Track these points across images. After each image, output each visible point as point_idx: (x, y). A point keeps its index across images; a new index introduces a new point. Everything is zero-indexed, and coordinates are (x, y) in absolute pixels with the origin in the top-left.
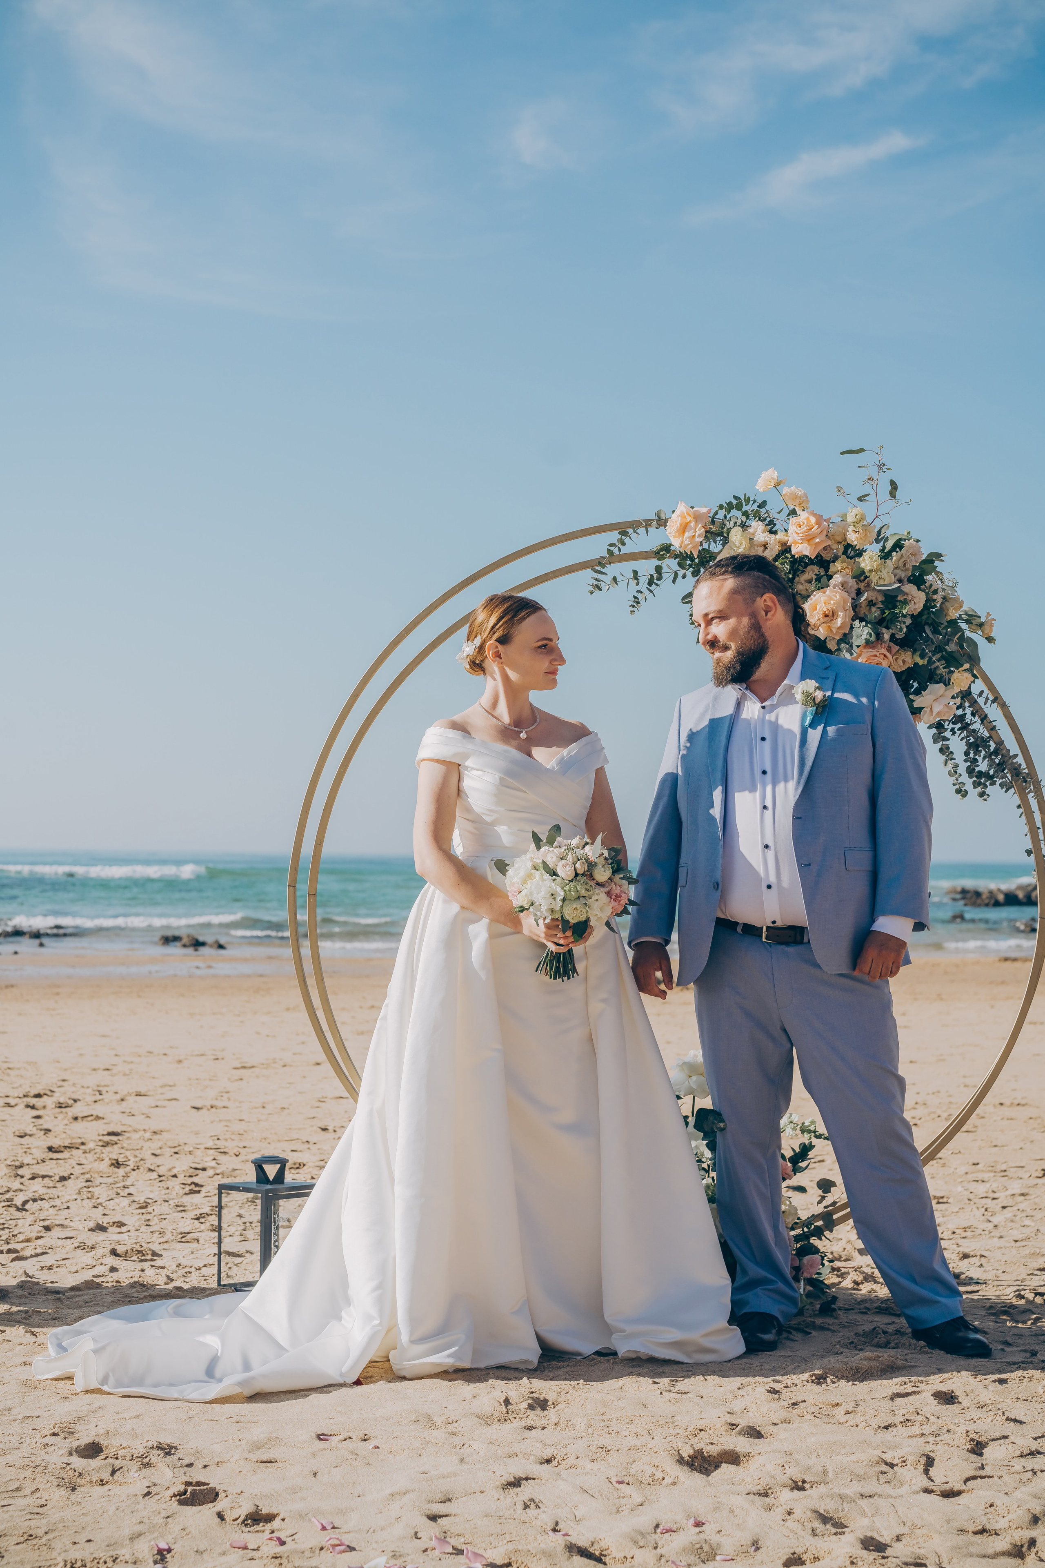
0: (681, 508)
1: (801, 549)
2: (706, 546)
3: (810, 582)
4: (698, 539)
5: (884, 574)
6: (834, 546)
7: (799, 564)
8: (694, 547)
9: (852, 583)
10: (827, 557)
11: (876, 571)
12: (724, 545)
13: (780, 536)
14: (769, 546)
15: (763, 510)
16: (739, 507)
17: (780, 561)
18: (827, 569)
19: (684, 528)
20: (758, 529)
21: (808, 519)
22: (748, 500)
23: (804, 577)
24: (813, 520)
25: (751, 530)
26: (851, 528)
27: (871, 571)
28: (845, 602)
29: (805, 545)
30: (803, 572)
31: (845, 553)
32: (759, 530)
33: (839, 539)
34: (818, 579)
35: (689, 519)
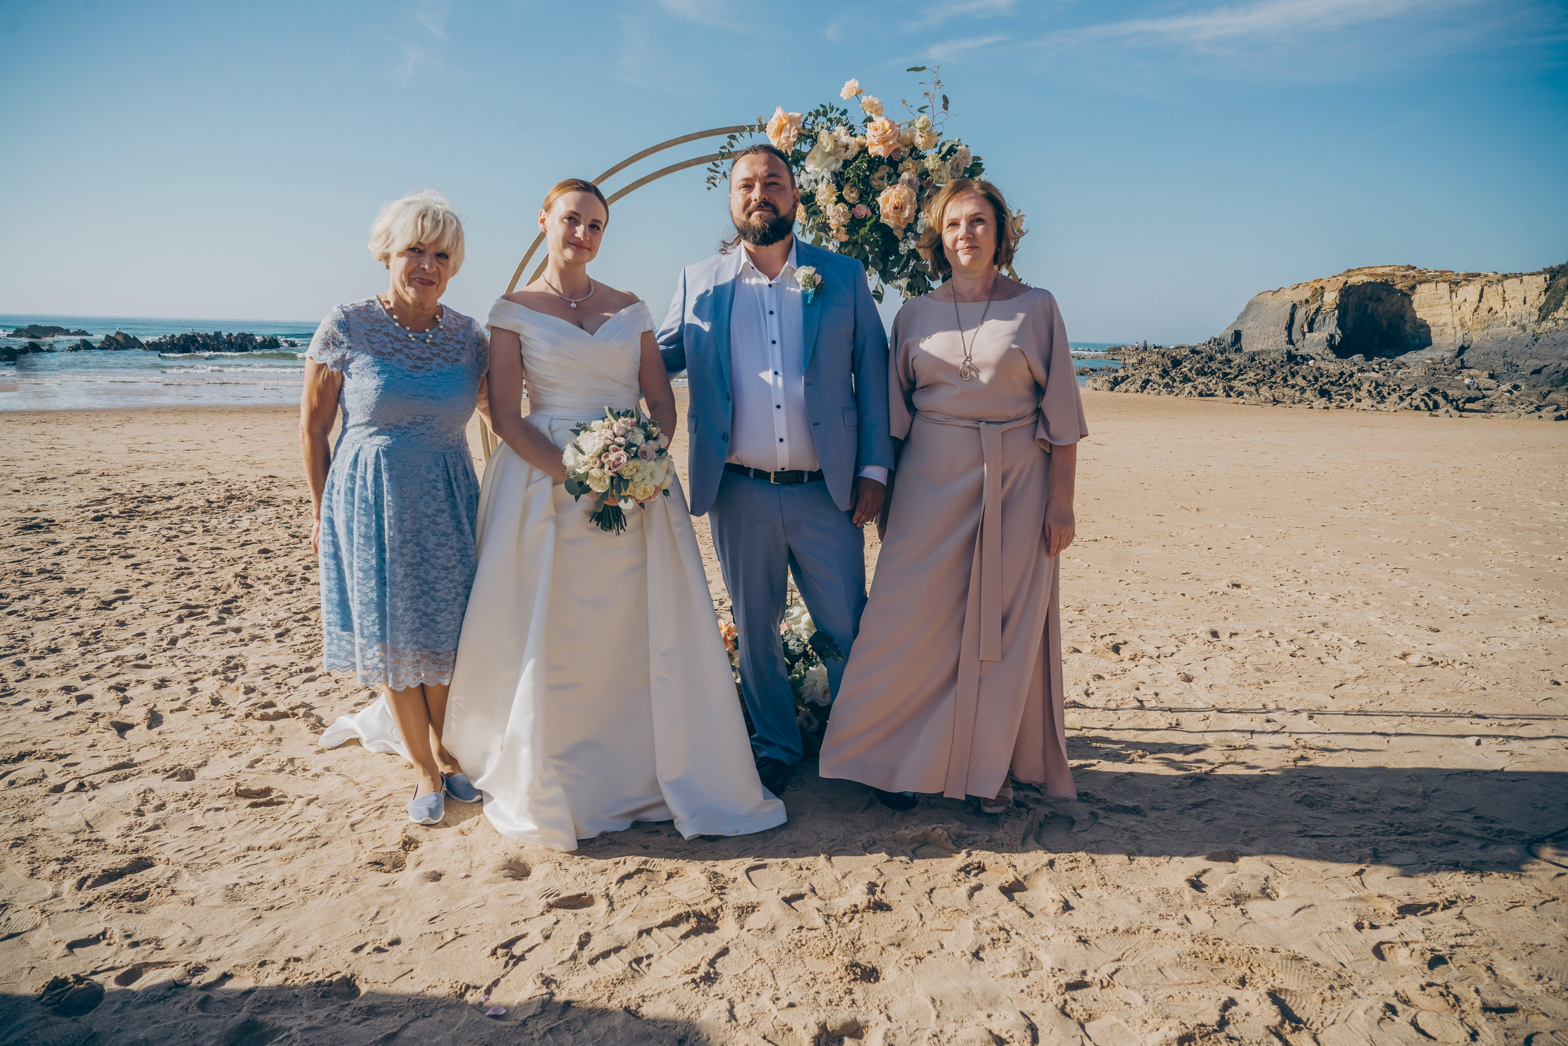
0: (779, 112)
1: (877, 150)
2: (798, 147)
3: (882, 179)
4: (793, 140)
5: (943, 174)
6: (903, 149)
7: (875, 163)
8: (789, 147)
9: (916, 180)
10: (896, 158)
11: (938, 170)
12: (812, 146)
13: (859, 139)
14: (850, 147)
15: (844, 118)
16: (825, 114)
17: (860, 159)
18: (896, 169)
19: (781, 130)
20: (840, 131)
21: (883, 124)
22: (832, 108)
23: (877, 175)
24: (887, 125)
25: (835, 134)
26: (918, 133)
27: (933, 170)
28: (911, 197)
29: (881, 146)
30: (877, 170)
31: (910, 155)
32: (842, 134)
33: (907, 143)
34: (890, 177)
35: (785, 121)
